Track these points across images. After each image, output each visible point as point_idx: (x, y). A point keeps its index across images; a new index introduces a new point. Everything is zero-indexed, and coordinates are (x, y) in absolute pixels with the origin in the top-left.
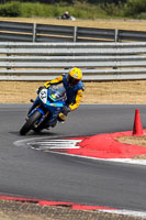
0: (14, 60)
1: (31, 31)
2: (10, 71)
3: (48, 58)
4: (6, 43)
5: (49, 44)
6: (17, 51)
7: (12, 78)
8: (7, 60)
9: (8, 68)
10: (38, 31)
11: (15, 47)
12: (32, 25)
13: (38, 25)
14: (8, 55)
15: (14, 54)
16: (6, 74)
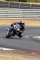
0: (25, 14)
1: (30, 6)
2: (24, 17)
3: (34, 13)
4: (23, 9)
5: (35, 10)
6: (26, 11)
7: (24, 19)
8: (23, 14)
9: (24, 16)
11: (25, 10)
12: (30, 4)
13: (32, 5)
14: (23, 12)
15: (25, 12)
16: (23, 18)
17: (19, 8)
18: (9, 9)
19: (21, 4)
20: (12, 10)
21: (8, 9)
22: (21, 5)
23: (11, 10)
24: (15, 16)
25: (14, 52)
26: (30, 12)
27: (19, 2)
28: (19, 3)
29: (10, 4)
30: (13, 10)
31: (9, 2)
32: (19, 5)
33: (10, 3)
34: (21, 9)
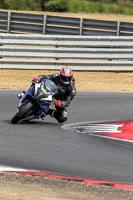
0: (62, 52)
1: (78, 25)
2: (58, 61)
4: (55, 36)
6: (65, 43)
7: (60, 67)
8: (56, 51)
9: (57, 59)
10: (84, 25)
11: (63, 39)
13: (85, 20)
14: (57, 46)
15: (63, 46)
16: (55, 64)
17: (41, 32)
18: (8, 35)
19: (48, 17)
20: (18, 38)
21: (5, 35)
22: (48, 22)
23: (15, 38)
24: (30, 57)
25: (24, 179)
26: (77, 46)
27: (40, 13)
28: (42, 16)
29: (12, 19)
30: (22, 38)
31: (9, 11)
32: (42, 21)
33: (12, 14)
34: (48, 36)
